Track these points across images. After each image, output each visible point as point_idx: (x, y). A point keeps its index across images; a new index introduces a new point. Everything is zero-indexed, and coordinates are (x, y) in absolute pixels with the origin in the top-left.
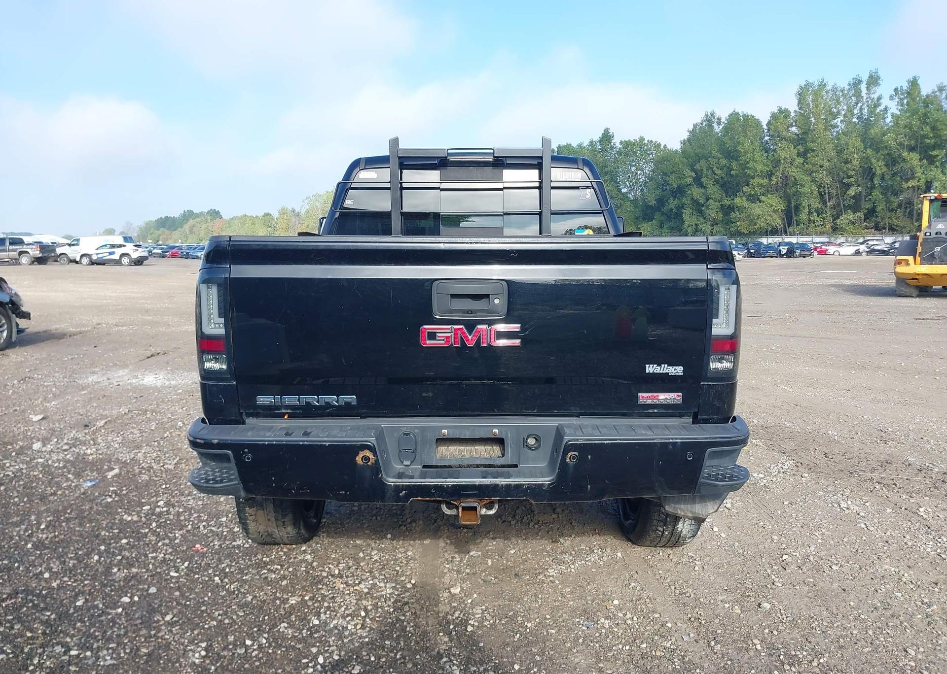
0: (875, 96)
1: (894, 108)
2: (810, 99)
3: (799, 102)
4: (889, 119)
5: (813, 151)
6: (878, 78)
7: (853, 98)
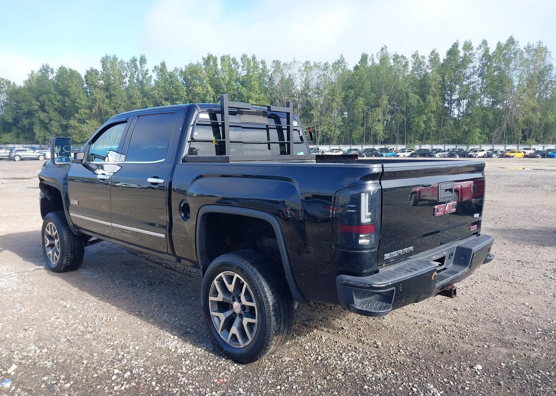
0: (145, 69)
1: (155, 77)
2: (109, 65)
3: (103, 67)
4: (153, 83)
5: (115, 96)
6: (145, 60)
7: (133, 69)
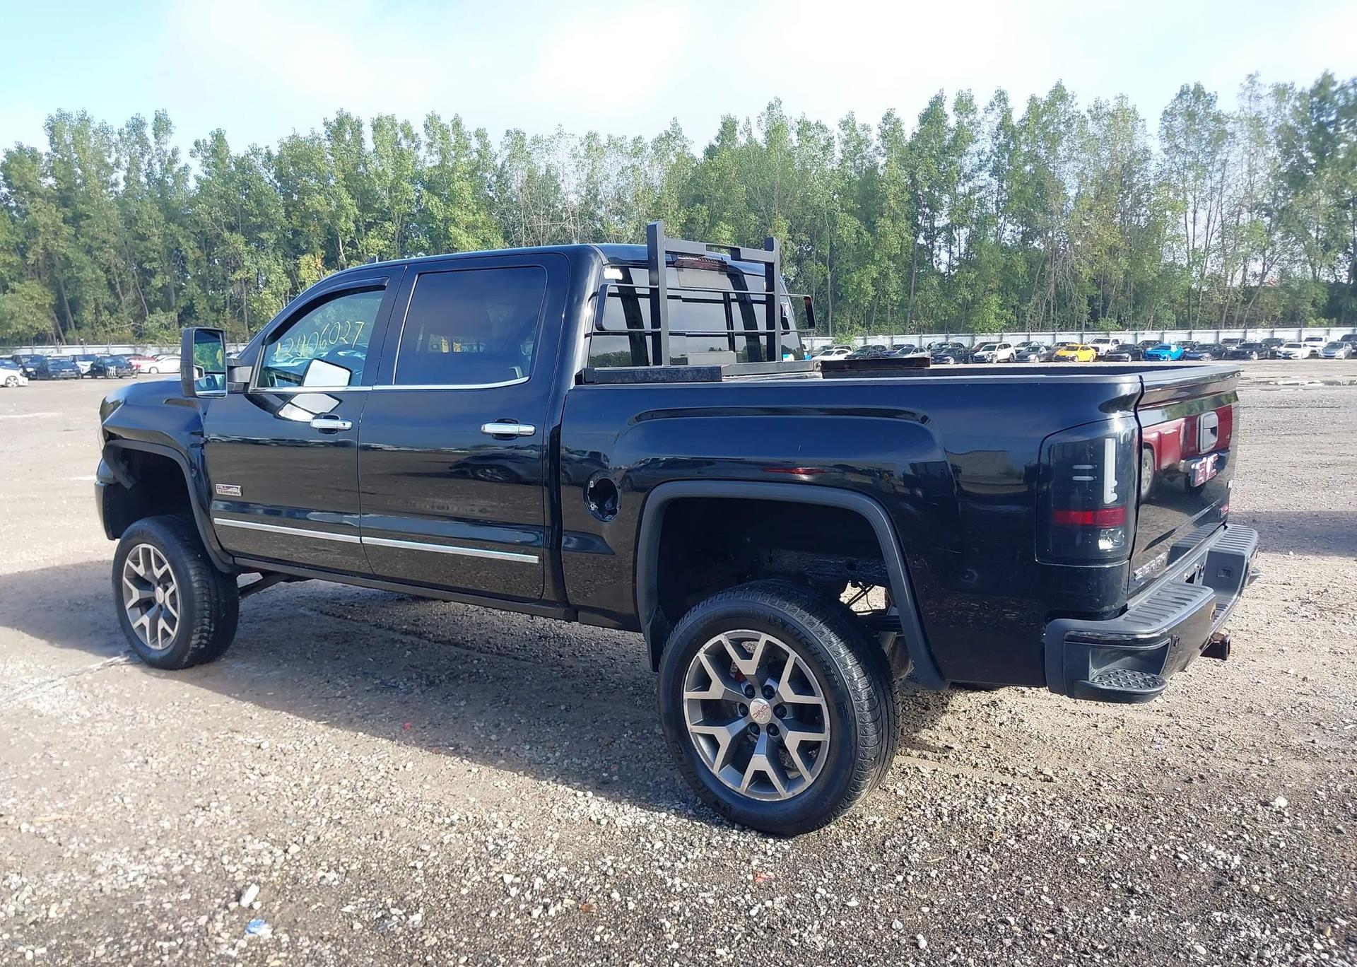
0: (169, 148)
1: (197, 169)
2: (68, 138)
3: (52, 142)
4: (192, 184)
5: (88, 217)
6: (169, 123)
7: (137, 146)
